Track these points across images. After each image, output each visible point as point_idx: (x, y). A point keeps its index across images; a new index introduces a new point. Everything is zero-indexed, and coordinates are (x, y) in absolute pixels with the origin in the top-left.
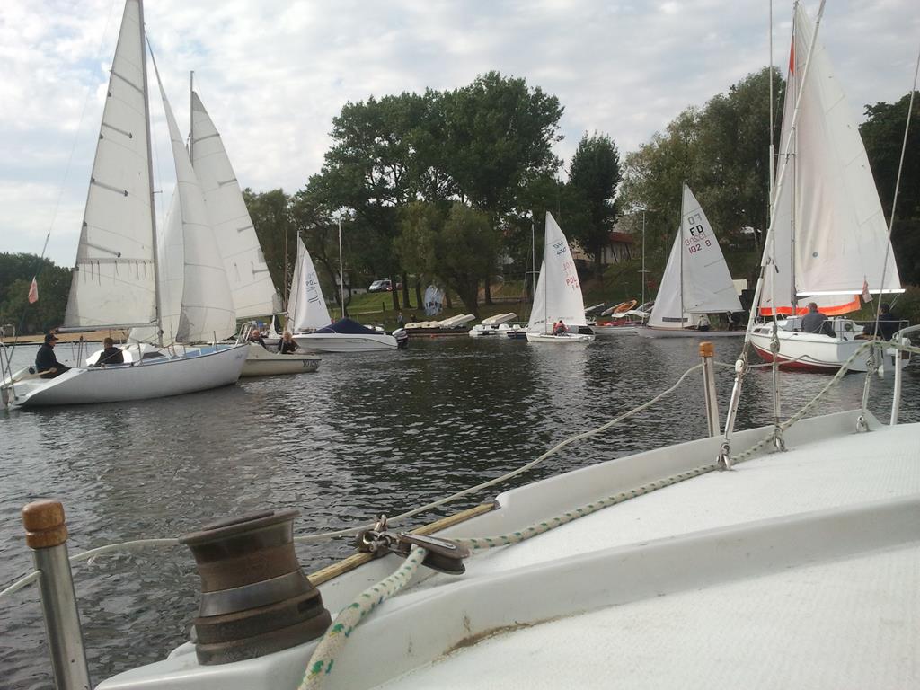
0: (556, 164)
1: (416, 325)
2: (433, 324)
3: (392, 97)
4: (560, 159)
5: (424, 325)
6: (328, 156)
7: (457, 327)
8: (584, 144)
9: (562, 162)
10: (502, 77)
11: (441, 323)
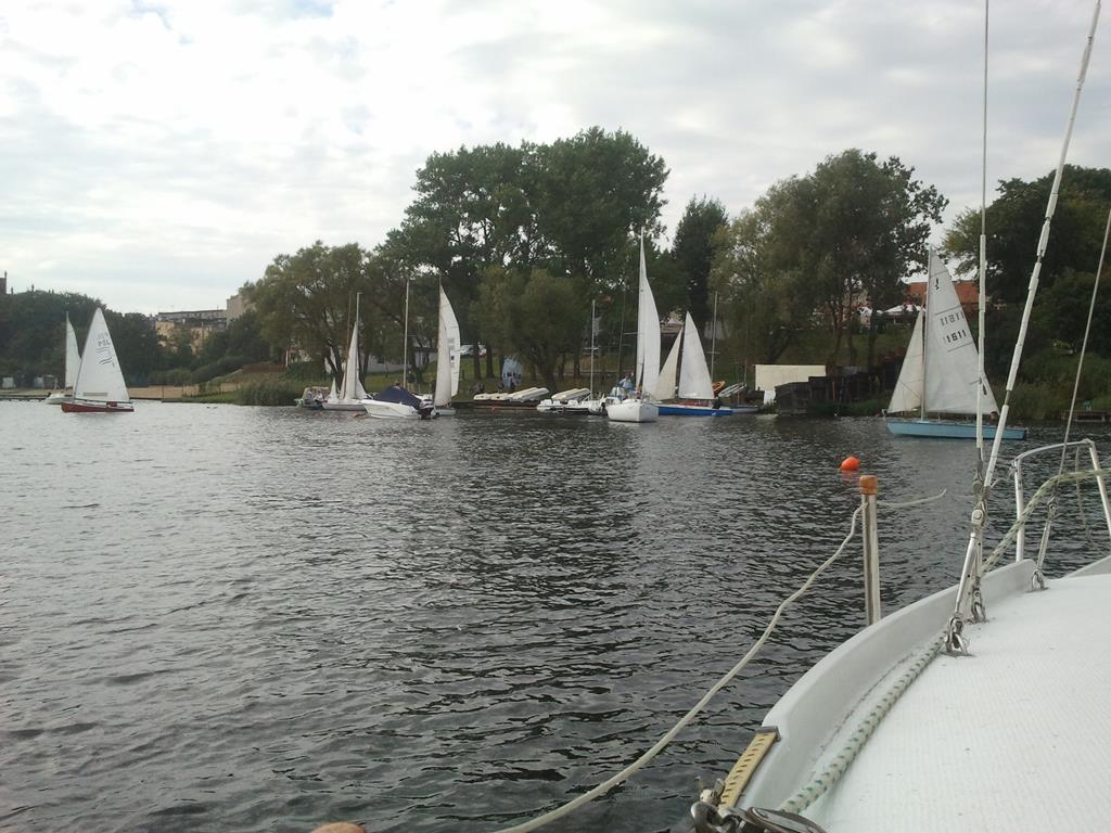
0: (659, 230)
3: (487, 148)
4: (662, 225)
7: (528, 400)
8: (691, 208)
9: (665, 227)
10: (605, 135)
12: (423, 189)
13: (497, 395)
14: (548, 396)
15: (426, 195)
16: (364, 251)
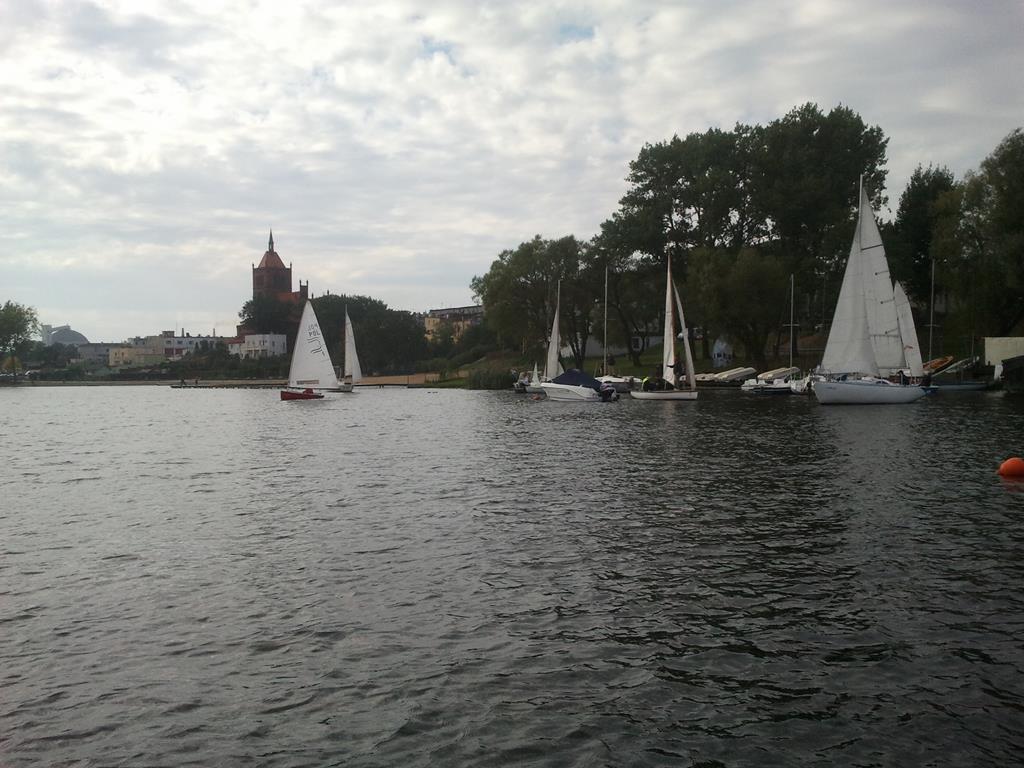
0: (880, 202)
2: (708, 377)
3: (698, 134)
5: (699, 377)
6: (624, 201)
7: (734, 381)
8: (917, 178)
10: (819, 109)
11: (716, 376)
12: (637, 179)
13: (703, 375)
14: (754, 376)
15: (639, 185)
16: (581, 243)
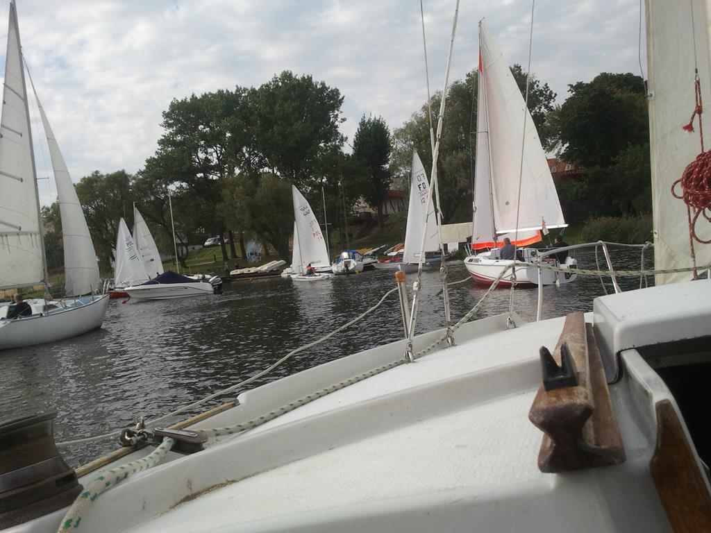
0: (343, 140)
1: (239, 271)
2: (253, 270)
3: (210, 93)
4: (344, 136)
5: (245, 271)
6: (161, 142)
7: (272, 271)
8: (363, 124)
9: (347, 138)
10: (294, 76)
11: (259, 268)
12: (170, 126)
13: (248, 269)
14: (287, 266)
15: (171, 130)
16: (130, 176)
